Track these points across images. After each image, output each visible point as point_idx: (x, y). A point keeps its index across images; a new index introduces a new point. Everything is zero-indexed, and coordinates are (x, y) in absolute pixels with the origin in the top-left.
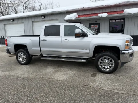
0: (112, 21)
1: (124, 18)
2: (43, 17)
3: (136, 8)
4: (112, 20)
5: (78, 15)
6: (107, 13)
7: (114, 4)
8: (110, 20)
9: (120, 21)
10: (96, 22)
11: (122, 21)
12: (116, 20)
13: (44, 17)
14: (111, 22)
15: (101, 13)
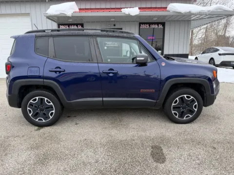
0: (143, 26)
1: (163, 23)
4: (143, 23)
6: (139, 8)
8: (140, 24)
9: (156, 26)
10: (114, 25)
11: (161, 26)
12: (150, 24)
14: (141, 27)
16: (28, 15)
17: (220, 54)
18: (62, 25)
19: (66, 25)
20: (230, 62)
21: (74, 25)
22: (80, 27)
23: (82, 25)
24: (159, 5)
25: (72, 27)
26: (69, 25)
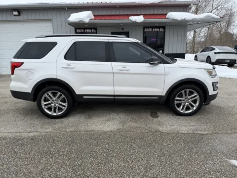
0: (147, 30)
1: (163, 27)
2: (16, 13)
3: (179, 11)
4: (146, 27)
5: (94, 16)
6: (144, 15)
7: (152, 2)
8: (144, 28)
9: (158, 30)
10: (123, 29)
11: (162, 30)
12: (152, 28)
13: (19, 12)
14: (145, 30)
15: (134, 15)
16: (50, 20)
17: (215, 53)
18: (78, 29)
19: (82, 29)
20: (224, 60)
21: (88, 29)
22: (93, 31)
23: (95, 29)
24: (160, 12)
25: (87, 31)
26: (84, 29)
